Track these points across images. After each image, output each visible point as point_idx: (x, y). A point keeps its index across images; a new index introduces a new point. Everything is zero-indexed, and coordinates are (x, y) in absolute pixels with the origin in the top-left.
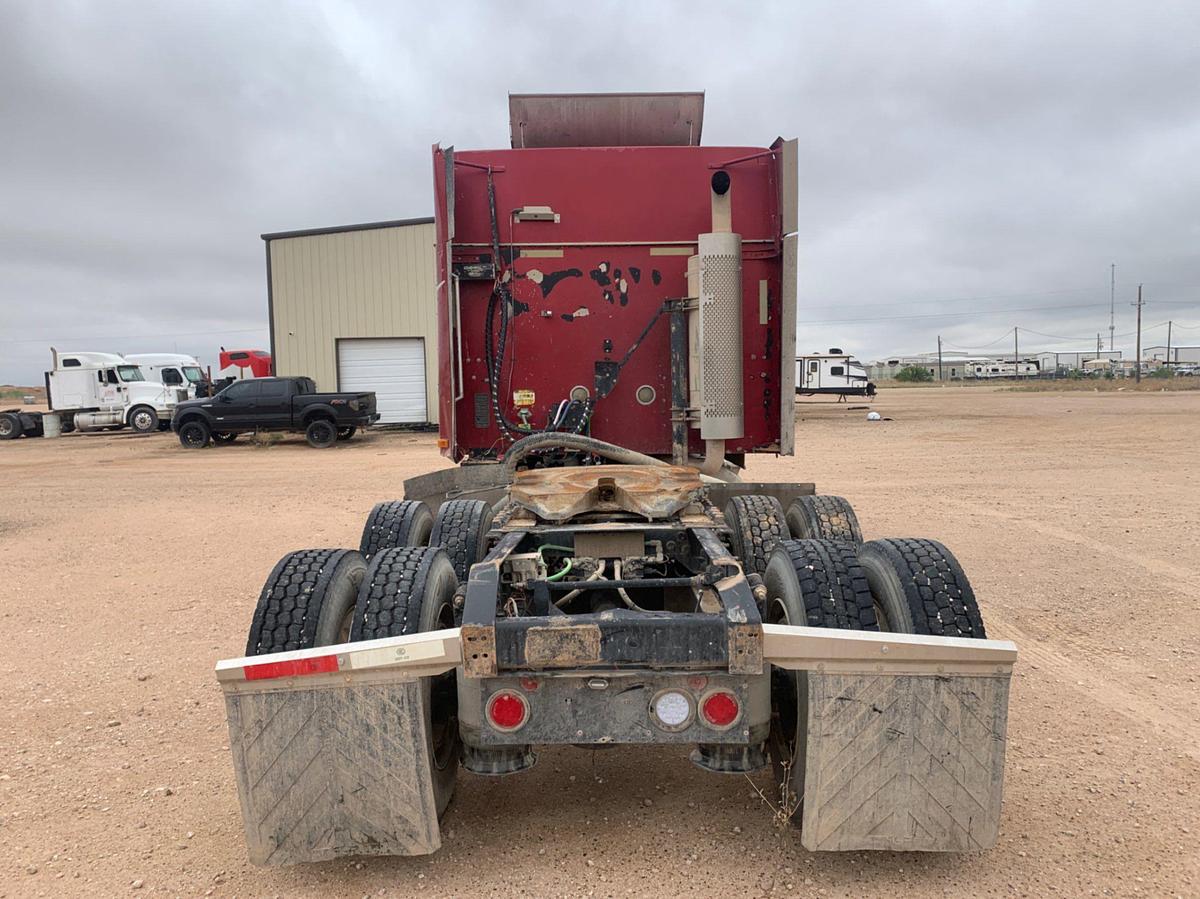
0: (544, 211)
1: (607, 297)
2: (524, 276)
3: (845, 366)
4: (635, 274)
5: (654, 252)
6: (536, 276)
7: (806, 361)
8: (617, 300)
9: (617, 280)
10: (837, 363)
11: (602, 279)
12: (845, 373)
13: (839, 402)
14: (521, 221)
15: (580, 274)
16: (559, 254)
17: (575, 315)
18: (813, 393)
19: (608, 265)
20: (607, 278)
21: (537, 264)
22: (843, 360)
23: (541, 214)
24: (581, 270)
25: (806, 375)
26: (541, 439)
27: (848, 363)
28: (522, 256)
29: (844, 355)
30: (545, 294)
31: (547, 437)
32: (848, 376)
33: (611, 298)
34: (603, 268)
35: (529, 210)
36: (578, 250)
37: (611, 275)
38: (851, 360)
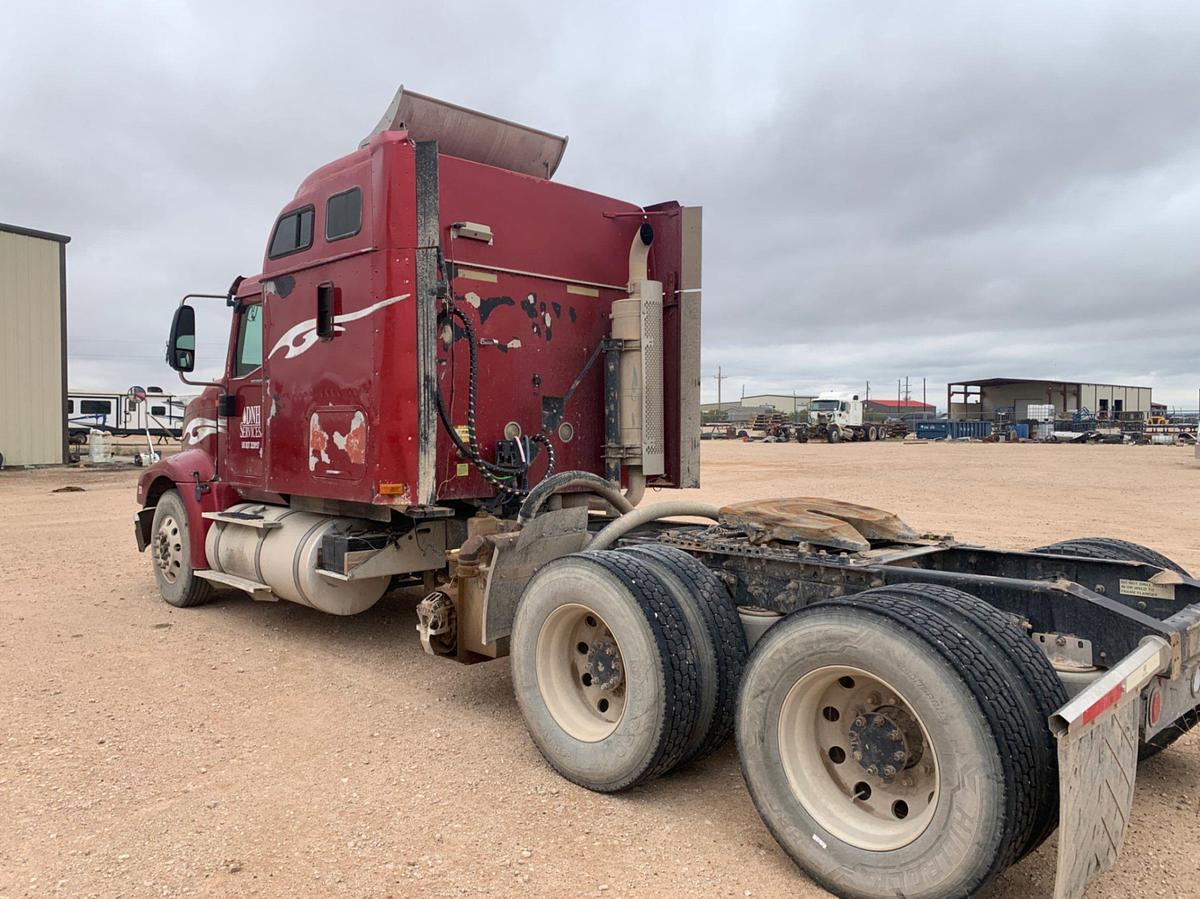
0: (484, 230)
1: (535, 330)
2: (463, 298)
3: (167, 406)
4: (557, 311)
5: (571, 290)
6: (474, 300)
7: (123, 399)
8: (544, 334)
9: (543, 314)
10: (159, 403)
11: (531, 311)
12: (167, 413)
13: (159, 444)
14: (459, 236)
15: (513, 303)
16: (493, 278)
17: (509, 345)
18: (129, 435)
19: (535, 297)
20: (535, 311)
21: (477, 287)
22: (165, 400)
23: (481, 233)
24: (514, 300)
25: (123, 414)
26: (570, 478)
27: (170, 403)
28: (460, 275)
29: (165, 393)
30: (483, 319)
31: (575, 477)
32: (171, 417)
33: (538, 330)
34: (531, 299)
35: (471, 227)
36: (508, 276)
37: (537, 307)
38: (173, 399)
